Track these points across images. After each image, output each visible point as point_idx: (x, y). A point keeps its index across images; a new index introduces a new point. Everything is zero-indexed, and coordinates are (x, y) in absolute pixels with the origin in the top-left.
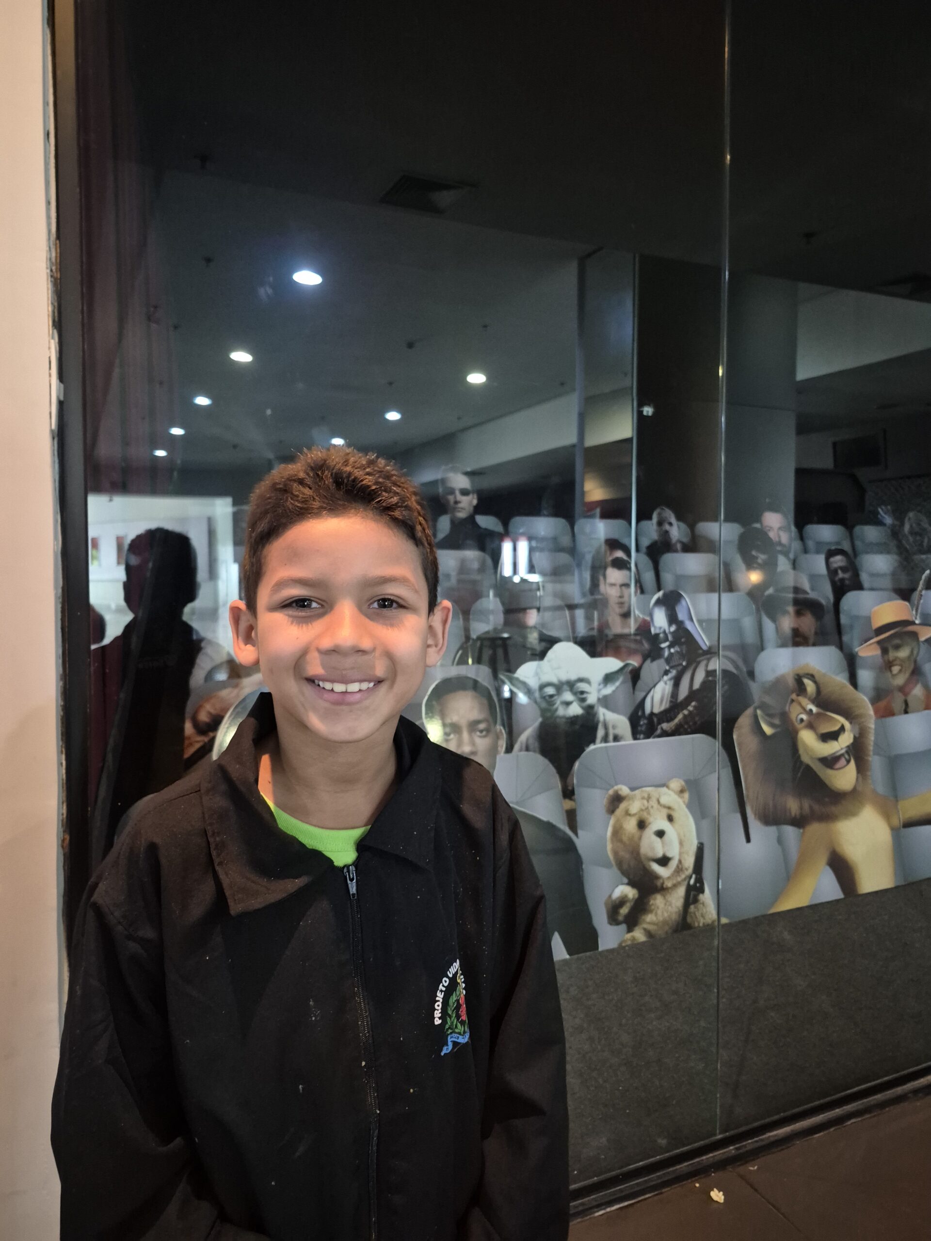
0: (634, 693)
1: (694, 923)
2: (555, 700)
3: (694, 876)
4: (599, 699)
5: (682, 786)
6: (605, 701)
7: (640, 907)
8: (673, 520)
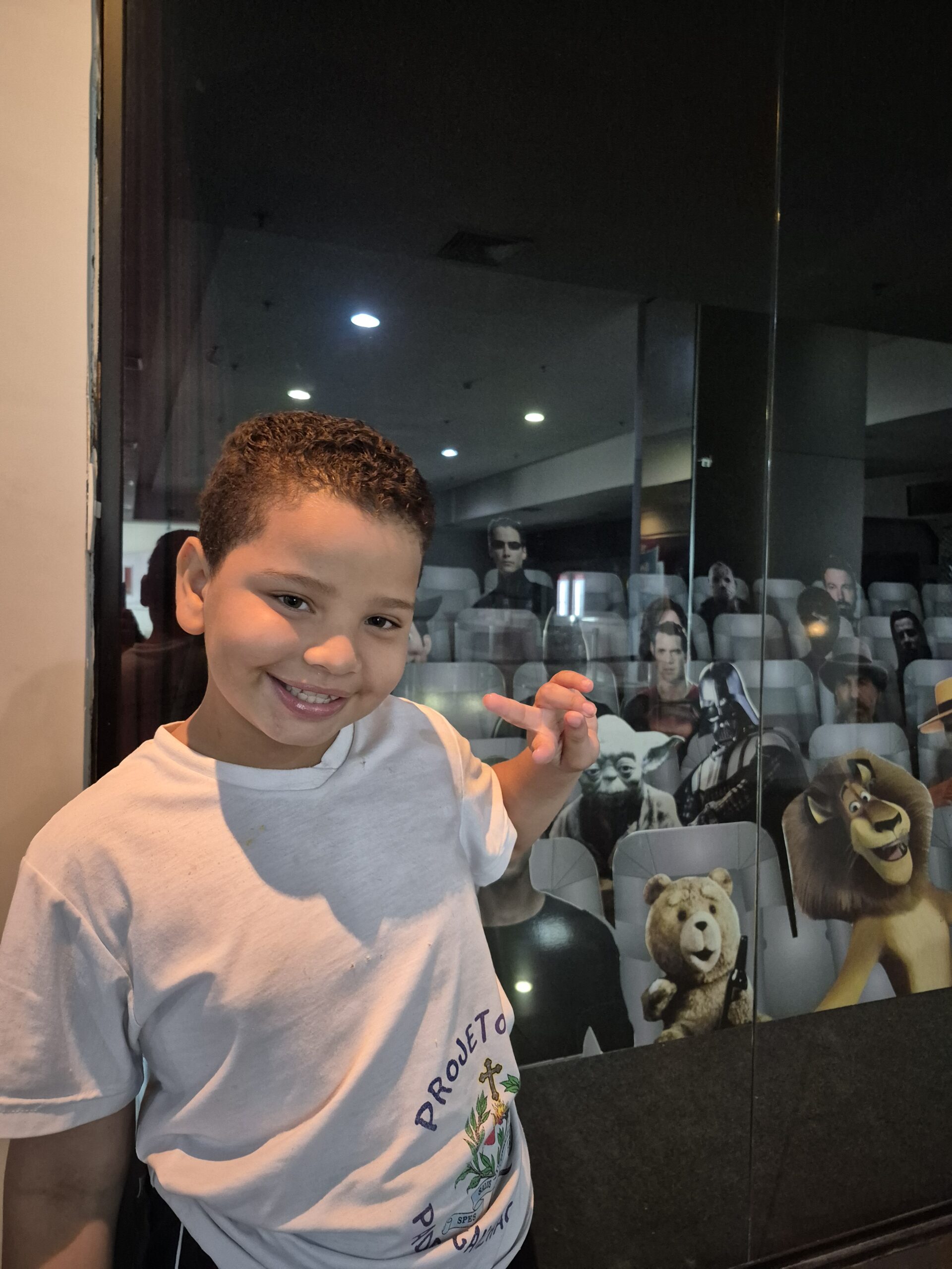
0: (680, 769)
1: (735, 1021)
2: (597, 775)
3: (736, 971)
4: (643, 775)
5: (726, 876)
6: (651, 778)
7: (679, 1002)
8: (730, 576)
